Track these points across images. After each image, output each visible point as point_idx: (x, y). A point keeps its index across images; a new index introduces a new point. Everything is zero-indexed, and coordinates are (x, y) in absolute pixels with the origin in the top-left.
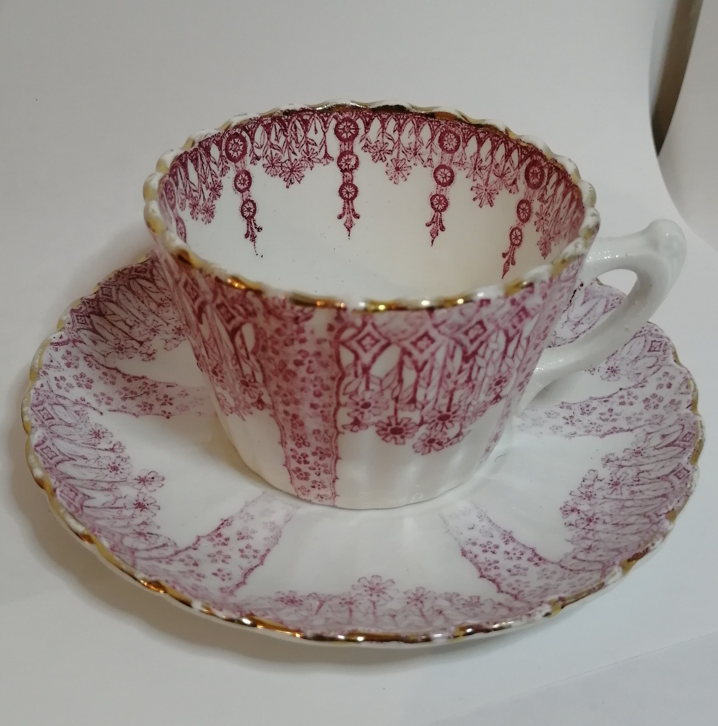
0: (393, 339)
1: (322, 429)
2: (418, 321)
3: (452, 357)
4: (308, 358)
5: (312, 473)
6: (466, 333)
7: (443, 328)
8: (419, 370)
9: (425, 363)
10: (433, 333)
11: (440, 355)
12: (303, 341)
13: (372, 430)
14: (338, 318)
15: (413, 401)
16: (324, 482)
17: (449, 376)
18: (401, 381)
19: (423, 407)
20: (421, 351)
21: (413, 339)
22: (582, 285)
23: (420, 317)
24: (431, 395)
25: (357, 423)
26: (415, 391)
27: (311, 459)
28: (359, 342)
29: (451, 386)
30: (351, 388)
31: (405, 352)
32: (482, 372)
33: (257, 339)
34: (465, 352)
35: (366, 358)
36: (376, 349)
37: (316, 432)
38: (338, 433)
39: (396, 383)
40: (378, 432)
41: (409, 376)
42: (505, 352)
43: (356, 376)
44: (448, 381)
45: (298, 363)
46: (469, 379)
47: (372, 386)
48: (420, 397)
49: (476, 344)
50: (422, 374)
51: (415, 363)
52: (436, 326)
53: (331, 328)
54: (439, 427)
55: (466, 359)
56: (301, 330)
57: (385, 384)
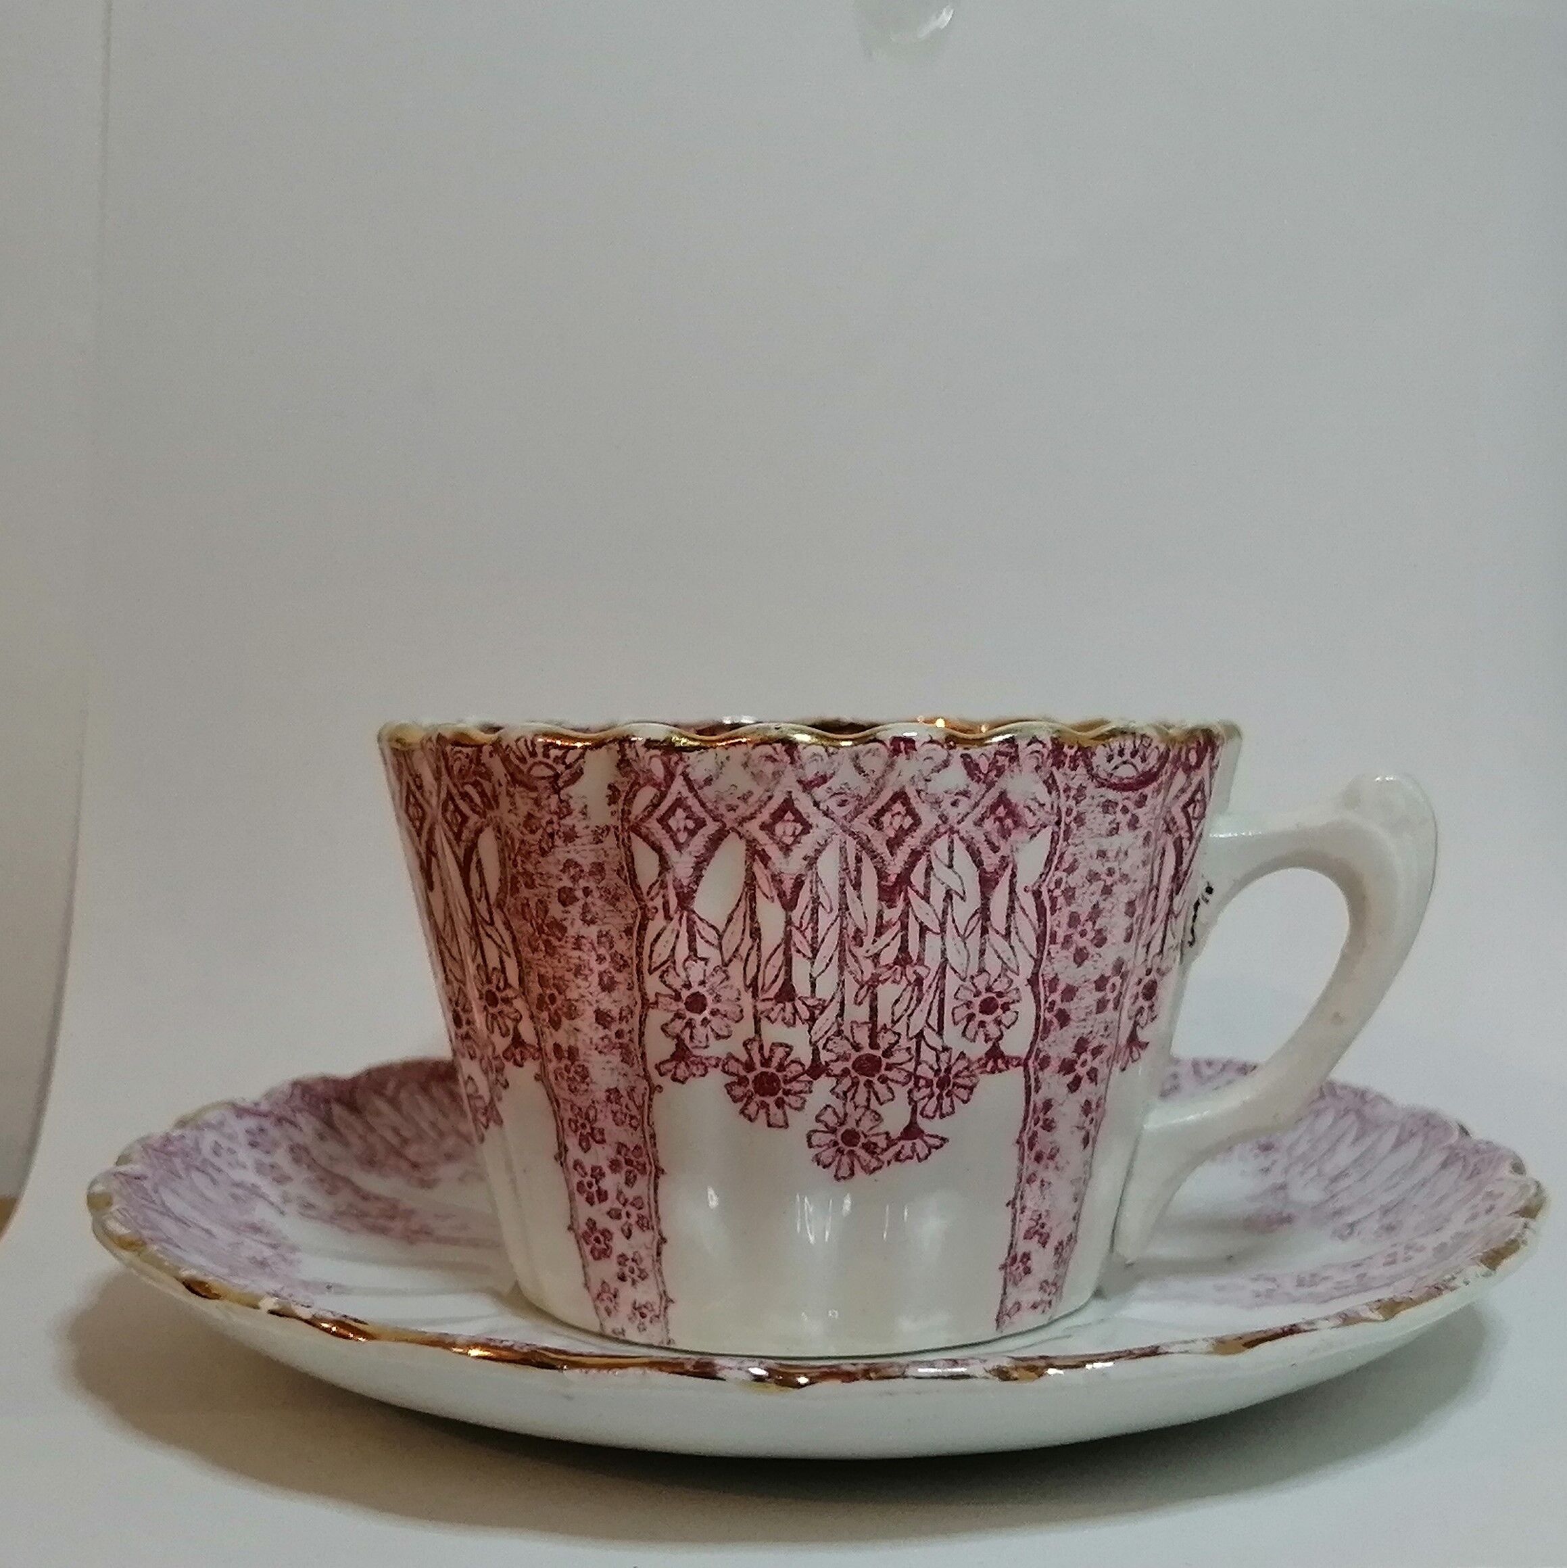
0: (730, 818)
1: (623, 1087)
2: (769, 768)
3: (857, 886)
4: (583, 883)
5: (614, 1226)
6: (876, 822)
7: (820, 792)
8: (789, 905)
9: (799, 884)
10: (803, 803)
11: (829, 867)
12: (570, 837)
13: (716, 1079)
14: (623, 763)
15: (787, 993)
16: (641, 1260)
17: (858, 938)
18: (756, 934)
19: (813, 1019)
20: (786, 849)
21: (765, 816)
22: (1209, 890)
23: (770, 758)
24: (826, 989)
25: (681, 1054)
26: (788, 962)
27: (611, 1182)
28: (662, 821)
29: (869, 968)
30: (662, 952)
31: (756, 853)
32: (933, 941)
34: (882, 875)
35: (682, 866)
36: (698, 843)
37: (613, 1094)
38: (654, 1089)
39: (748, 941)
40: (729, 1087)
41: (771, 916)
42: (984, 912)
43: (668, 917)
44: (860, 952)
45: (566, 897)
46: (903, 959)
47: (702, 949)
48: (801, 987)
49: (903, 853)
50: (796, 915)
51: (776, 879)
52: (807, 786)
53: (613, 795)
54: (862, 1092)
55: (888, 894)
56: (564, 810)
57: (729, 944)
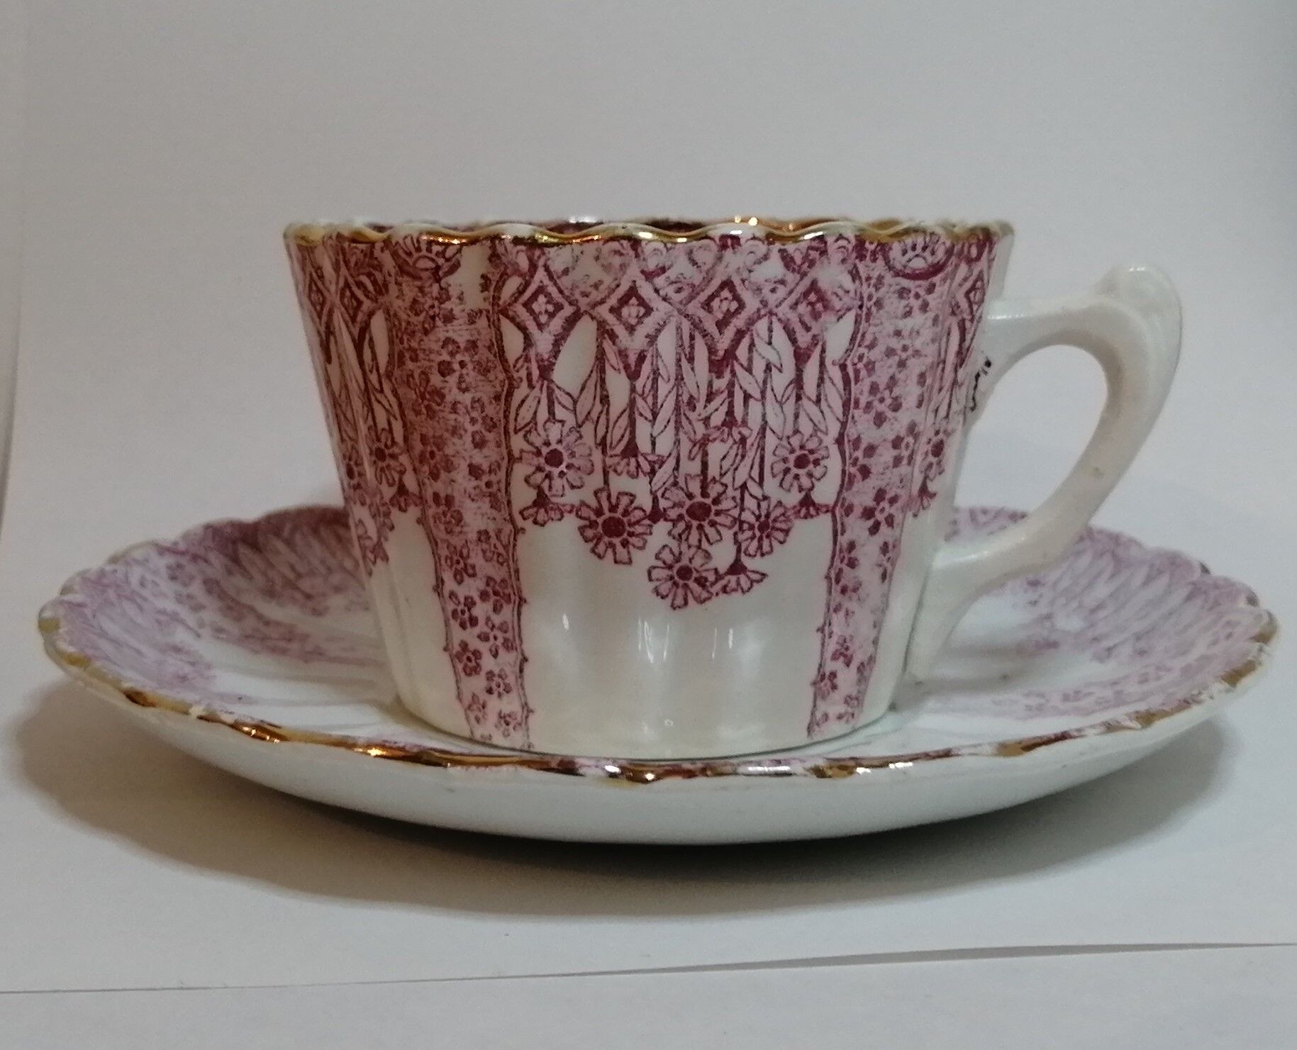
0: (583, 303)
1: (491, 527)
2: (617, 260)
3: (691, 359)
4: (459, 357)
5: (483, 647)
6: (707, 305)
7: (660, 281)
8: (633, 375)
9: (641, 358)
10: (646, 290)
11: (667, 344)
12: (449, 318)
13: (570, 524)
14: (494, 257)
15: (631, 450)
16: (506, 676)
17: (692, 404)
18: (605, 400)
19: (653, 472)
20: (631, 329)
21: (613, 301)
22: (988, 364)
23: (617, 252)
24: (664, 446)
25: (541, 501)
26: (632, 424)
27: (481, 610)
28: (527, 305)
29: (700, 430)
30: (526, 415)
31: (605, 332)
32: (755, 407)
33: (391, 342)
34: (712, 350)
35: (543, 342)
36: (557, 324)
37: (483, 535)
38: (518, 531)
39: (598, 407)
40: (582, 530)
41: (618, 385)
42: (798, 382)
43: (531, 386)
44: (693, 416)
45: (445, 369)
46: (730, 421)
47: (560, 413)
48: (643, 444)
49: (730, 332)
50: (639, 384)
51: (622, 354)
52: (649, 276)
53: (486, 282)
54: (694, 537)
55: (719, 365)
56: (444, 296)
57: (582, 408)
